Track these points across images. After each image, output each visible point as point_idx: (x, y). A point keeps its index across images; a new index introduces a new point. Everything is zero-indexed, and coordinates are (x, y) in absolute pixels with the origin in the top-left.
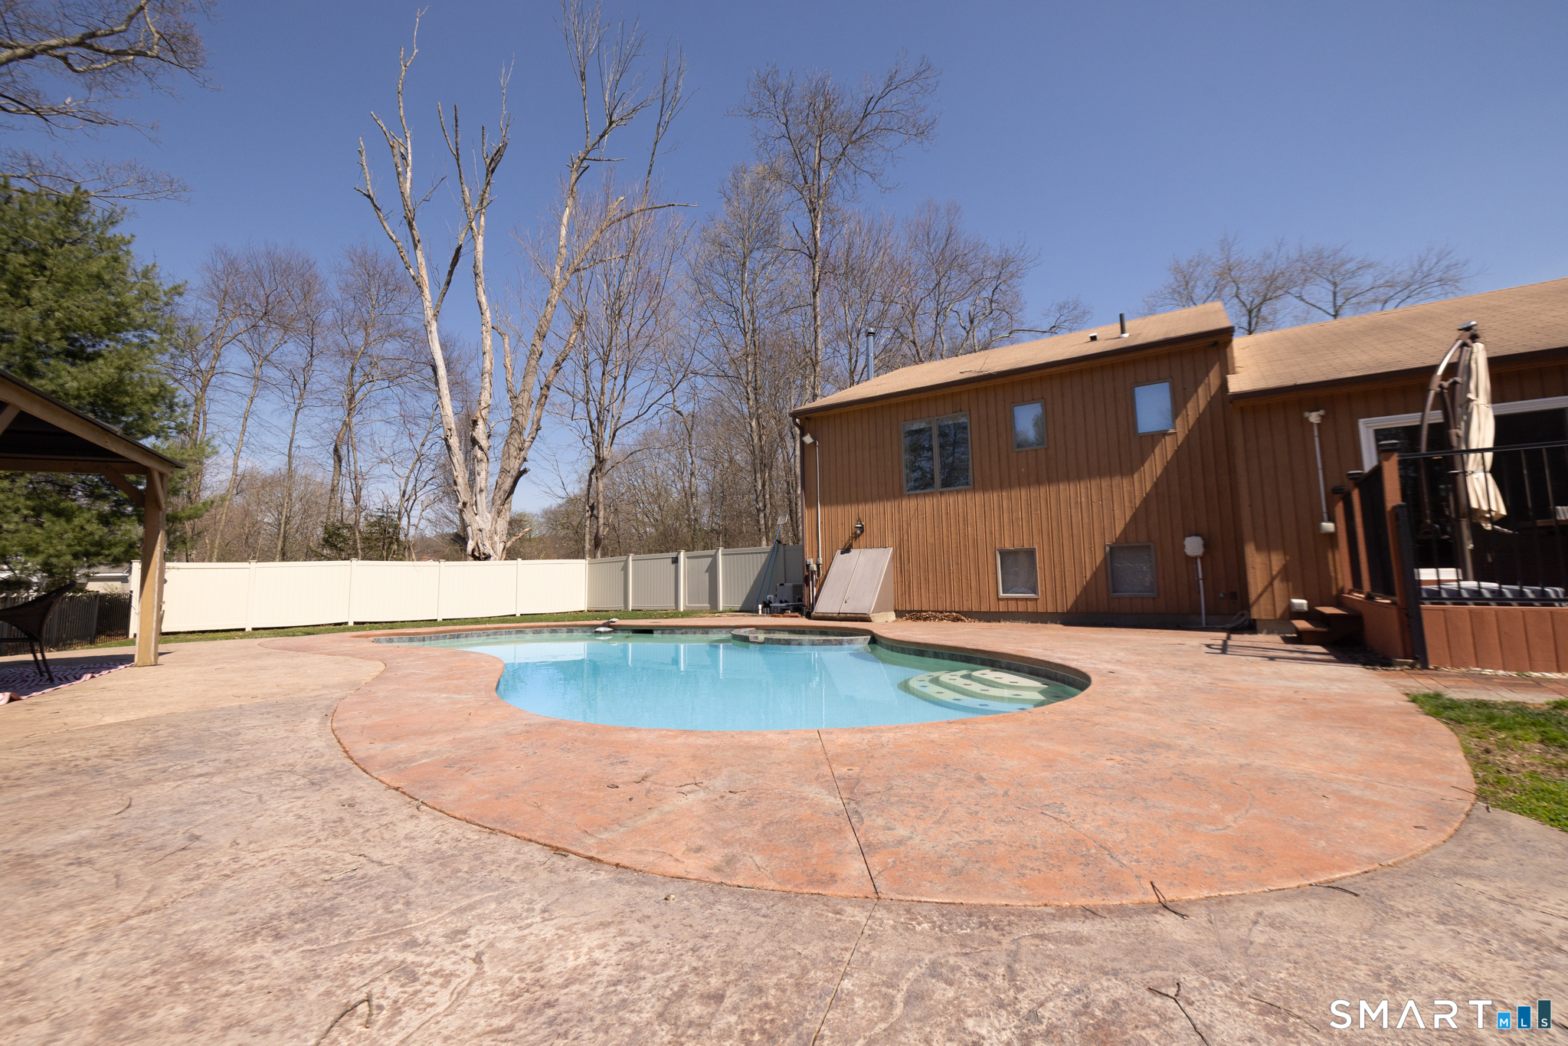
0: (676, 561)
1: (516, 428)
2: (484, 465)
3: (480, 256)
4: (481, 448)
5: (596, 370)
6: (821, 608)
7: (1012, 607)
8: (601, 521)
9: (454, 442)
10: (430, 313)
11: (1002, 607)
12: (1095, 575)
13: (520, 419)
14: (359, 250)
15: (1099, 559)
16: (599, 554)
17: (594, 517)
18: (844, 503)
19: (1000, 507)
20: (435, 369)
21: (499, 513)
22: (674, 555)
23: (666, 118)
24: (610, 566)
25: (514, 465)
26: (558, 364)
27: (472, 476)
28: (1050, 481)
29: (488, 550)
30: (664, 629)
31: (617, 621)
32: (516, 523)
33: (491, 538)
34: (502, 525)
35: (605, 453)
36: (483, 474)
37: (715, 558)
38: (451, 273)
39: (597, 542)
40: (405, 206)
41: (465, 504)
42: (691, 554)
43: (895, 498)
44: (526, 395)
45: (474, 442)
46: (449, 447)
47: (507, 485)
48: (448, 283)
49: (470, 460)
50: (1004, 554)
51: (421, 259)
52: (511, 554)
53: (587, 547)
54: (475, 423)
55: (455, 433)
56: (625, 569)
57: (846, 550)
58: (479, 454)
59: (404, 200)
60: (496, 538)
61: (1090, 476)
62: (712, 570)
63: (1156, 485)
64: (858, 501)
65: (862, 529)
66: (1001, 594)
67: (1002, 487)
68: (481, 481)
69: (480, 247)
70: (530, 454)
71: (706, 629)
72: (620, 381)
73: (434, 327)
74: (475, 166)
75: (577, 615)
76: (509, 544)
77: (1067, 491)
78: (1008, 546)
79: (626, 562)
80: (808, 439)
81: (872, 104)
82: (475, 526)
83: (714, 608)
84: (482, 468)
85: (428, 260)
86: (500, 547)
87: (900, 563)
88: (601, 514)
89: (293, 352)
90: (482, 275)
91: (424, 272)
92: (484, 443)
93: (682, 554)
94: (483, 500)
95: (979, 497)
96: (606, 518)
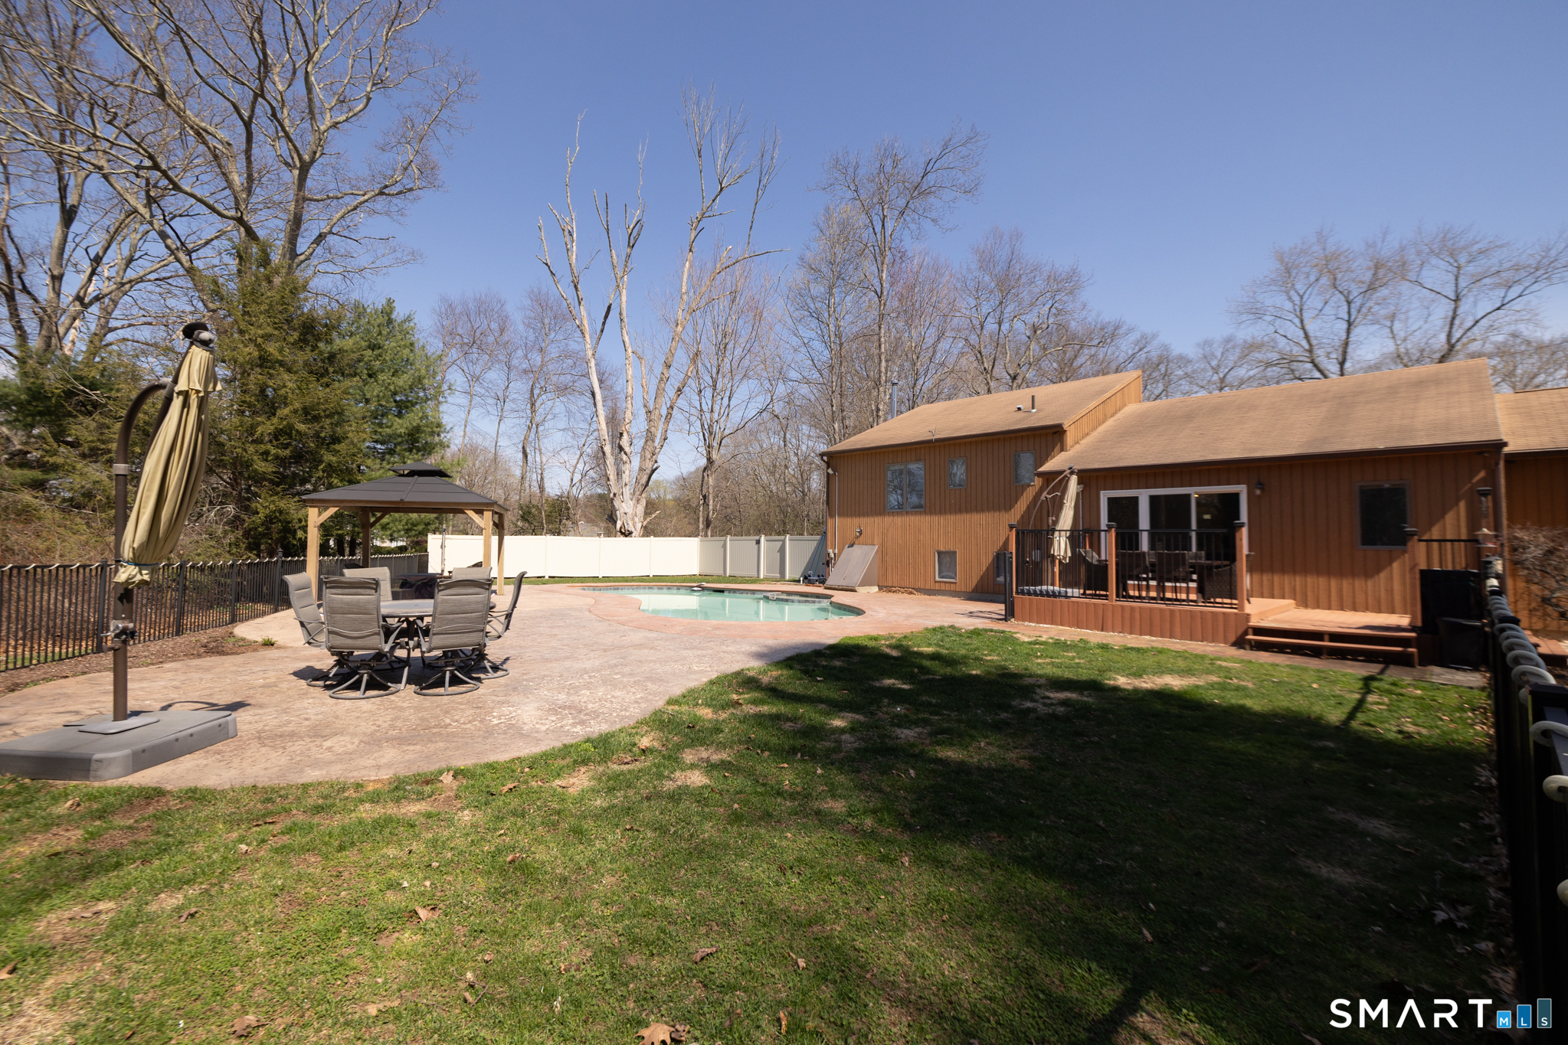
0: (758, 542)
1: (650, 437)
2: (627, 466)
3: (624, 305)
4: (625, 453)
5: (708, 393)
6: (830, 582)
7: (943, 587)
8: (711, 507)
9: (607, 449)
10: (590, 353)
11: (937, 586)
12: (988, 569)
13: (653, 429)
14: (535, 290)
15: (990, 560)
16: (709, 533)
17: (706, 504)
18: (852, 516)
19: (939, 523)
20: (593, 394)
21: (638, 501)
22: (757, 538)
23: (764, 181)
24: (715, 543)
25: (649, 465)
26: (679, 390)
27: (619, 474)
28: (967, 512)
29: (631, 528)
30: (731, 591)
31: (705, 585)
32: (650, 507)
33: (633, 519)
34: (641, 509)
35: (714, 456)
36: (627, 472)
37: (784, 541)
38: (604, 323)
39: (708, 524)
40: (573, 273)
41: (615, 495)
42: (769, 538)
43: (880, 514)
44: (657, 412)
45: (621, 449)
46: (604, 453)
47: (644, 480)
48: (602, 331)
49: (618, 462)
50: (940, 553)
51: (584, 313)
52: (647, 532)
53: (701, 526)
54: (621, 434)
55: (607, 442)
56: (724, 546)
57: (851, 546)
58: (625, 457)
59: (572, 269)
60: (636, 519)
61: (988, 510)
62: (782, 551)
63: (1022, 516)
64: (859, 515)
65: (861, 533)
66: (937, 579)
67: (940, 513)
68: (626, 477)
69: (624, 299)
70: (660, 458)
71: (753, 592)
72: (726, 400)
73: (593, 364)
74: (620, 238)
75: (691, 578)
76: (645, 523)
77: (977, 518)
78: (942, 549)
79: (725, 541)
80: (830, 471)
81: (930, 165)
82: (622, 511)
83: (782, 578)
84: (626, 468)
85: (589, 314)
86: (639, 526)
87: (882, 554)
88: (711, 502)
89: (495, 376)
90: (625, 320)
91: (585, 322)
92: (627, 449)
93: (763, 537)
94: (627, 491)
95: (928, 518)
96: (715, 506)
